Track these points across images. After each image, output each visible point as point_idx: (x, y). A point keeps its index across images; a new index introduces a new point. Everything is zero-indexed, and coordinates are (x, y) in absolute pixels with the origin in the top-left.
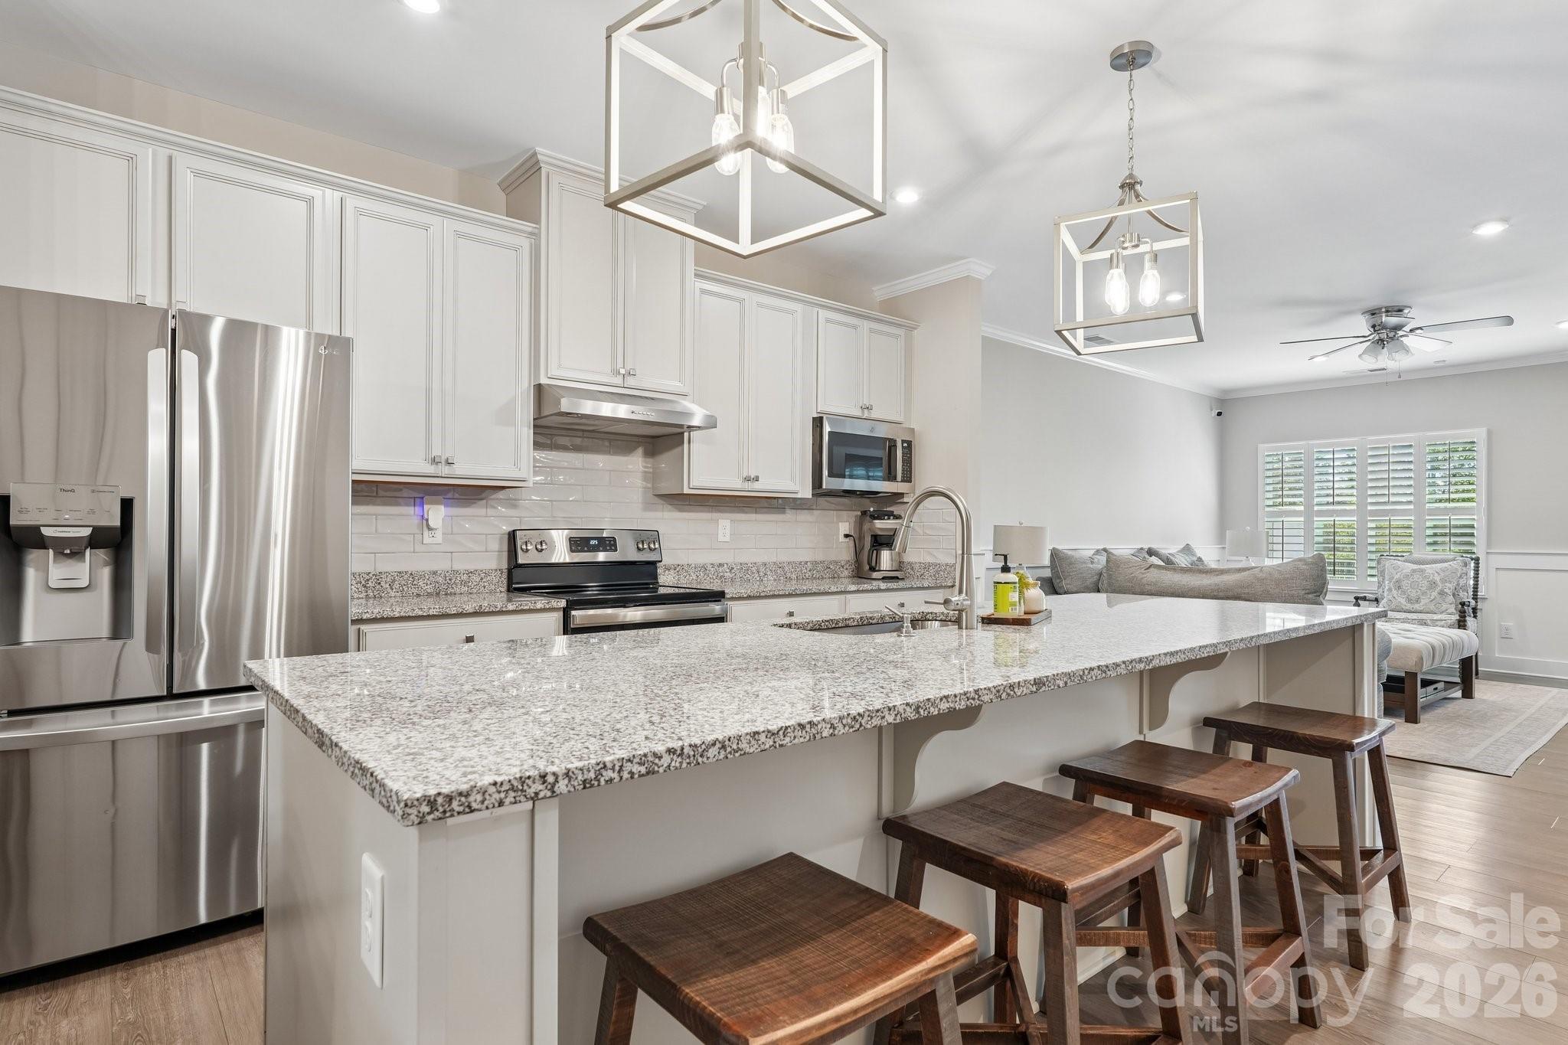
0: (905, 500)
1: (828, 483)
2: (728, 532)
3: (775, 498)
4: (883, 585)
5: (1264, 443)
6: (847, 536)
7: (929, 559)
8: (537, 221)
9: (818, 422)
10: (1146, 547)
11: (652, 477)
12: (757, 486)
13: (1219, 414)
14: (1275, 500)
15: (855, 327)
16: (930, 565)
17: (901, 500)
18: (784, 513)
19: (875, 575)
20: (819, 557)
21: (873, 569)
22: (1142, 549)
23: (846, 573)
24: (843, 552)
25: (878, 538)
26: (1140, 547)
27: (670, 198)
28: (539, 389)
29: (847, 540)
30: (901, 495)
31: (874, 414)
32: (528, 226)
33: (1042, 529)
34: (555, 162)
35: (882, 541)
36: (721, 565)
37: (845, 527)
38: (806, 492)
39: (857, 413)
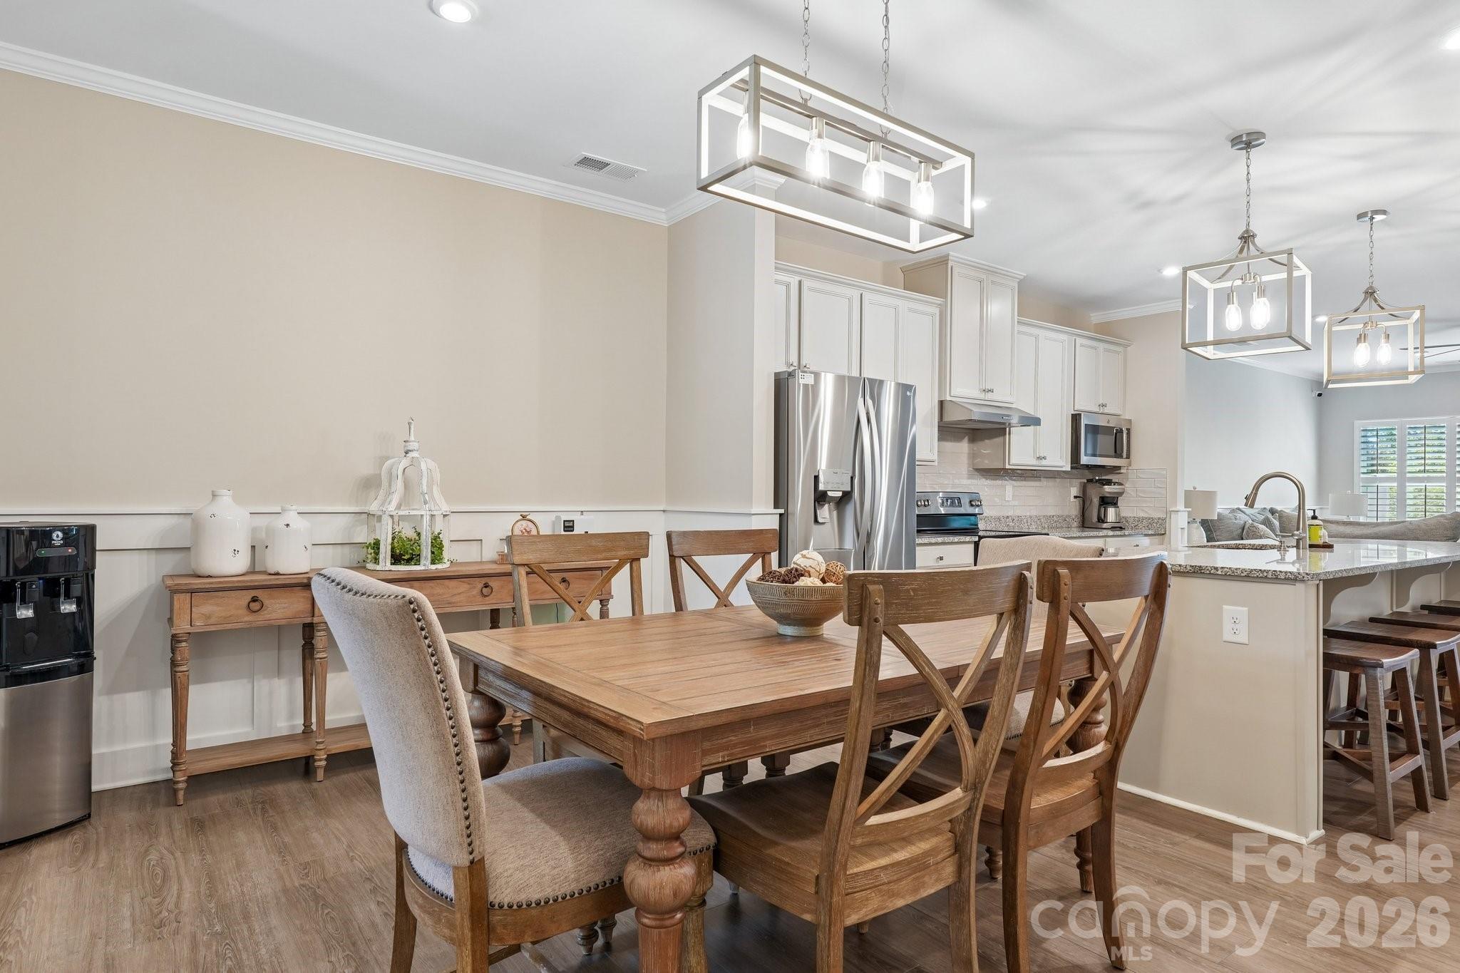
0: (1122, 471)
1: (1084, 460)
2: (1011, 494)
3: (1035, 470)
4: (1111, 533)
5: (1359, 419)
6: (1075, 497)
7: (1142, 515)
8: (946, 297)
9: (1076, 418)
10: (1268, 507)
11: (973, 456)
12: (1044, 462)
13: (1320, 395)
14: (1368, 468)
15: (1095, 348)
16: (1143, 518)
17: (1119, 471)
18: (1040, 480)
19: (1105, 525)
20: (1060, 513)
21: (1103, 522)
22: (1265, 508)
23: (1075, 524)
24: (1073, 509)
25: (1105, 499)
26: (1263, 507)
27: (1009, 274)
28: (941, 403)
29: (1075, 500)
30: (1119, 468)
31: (1106, 410)
32: (939, 300)
33: (1215, 492)
34: (960, 260)
35: (1107, 502)
36: (1008, 517)
37: (1074, 491)
38: (1068, 468)
39: (1096, 409)
